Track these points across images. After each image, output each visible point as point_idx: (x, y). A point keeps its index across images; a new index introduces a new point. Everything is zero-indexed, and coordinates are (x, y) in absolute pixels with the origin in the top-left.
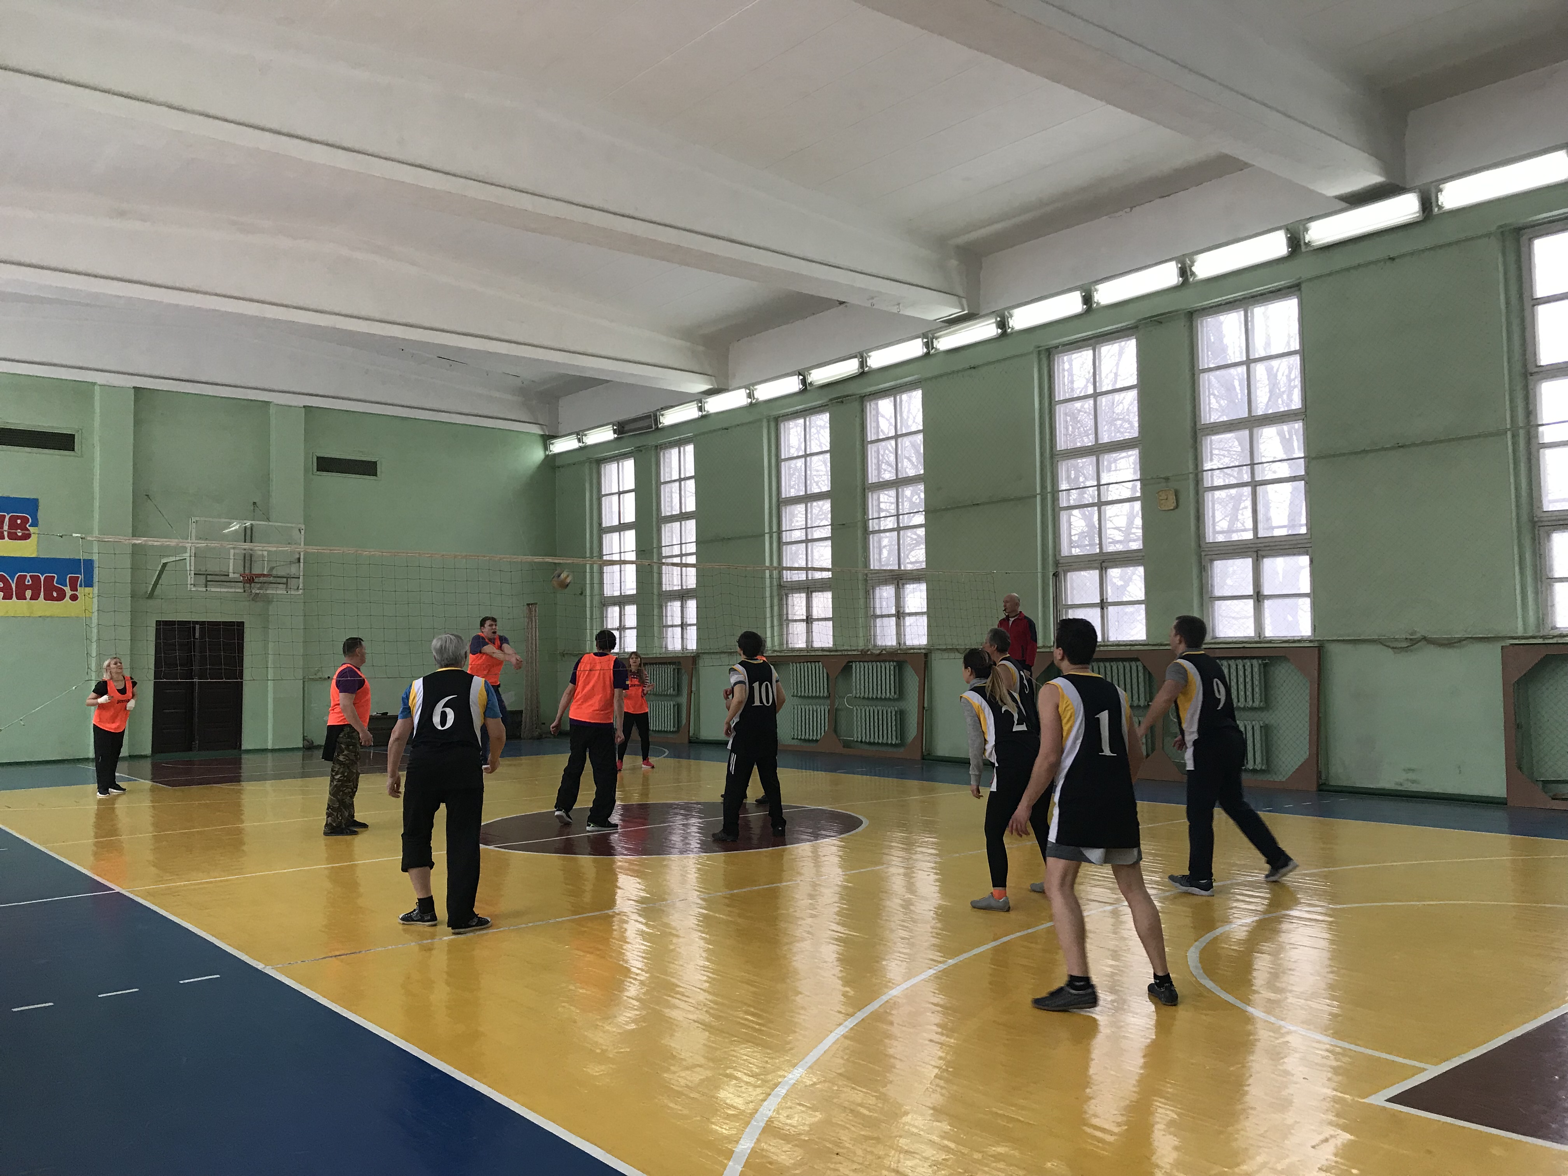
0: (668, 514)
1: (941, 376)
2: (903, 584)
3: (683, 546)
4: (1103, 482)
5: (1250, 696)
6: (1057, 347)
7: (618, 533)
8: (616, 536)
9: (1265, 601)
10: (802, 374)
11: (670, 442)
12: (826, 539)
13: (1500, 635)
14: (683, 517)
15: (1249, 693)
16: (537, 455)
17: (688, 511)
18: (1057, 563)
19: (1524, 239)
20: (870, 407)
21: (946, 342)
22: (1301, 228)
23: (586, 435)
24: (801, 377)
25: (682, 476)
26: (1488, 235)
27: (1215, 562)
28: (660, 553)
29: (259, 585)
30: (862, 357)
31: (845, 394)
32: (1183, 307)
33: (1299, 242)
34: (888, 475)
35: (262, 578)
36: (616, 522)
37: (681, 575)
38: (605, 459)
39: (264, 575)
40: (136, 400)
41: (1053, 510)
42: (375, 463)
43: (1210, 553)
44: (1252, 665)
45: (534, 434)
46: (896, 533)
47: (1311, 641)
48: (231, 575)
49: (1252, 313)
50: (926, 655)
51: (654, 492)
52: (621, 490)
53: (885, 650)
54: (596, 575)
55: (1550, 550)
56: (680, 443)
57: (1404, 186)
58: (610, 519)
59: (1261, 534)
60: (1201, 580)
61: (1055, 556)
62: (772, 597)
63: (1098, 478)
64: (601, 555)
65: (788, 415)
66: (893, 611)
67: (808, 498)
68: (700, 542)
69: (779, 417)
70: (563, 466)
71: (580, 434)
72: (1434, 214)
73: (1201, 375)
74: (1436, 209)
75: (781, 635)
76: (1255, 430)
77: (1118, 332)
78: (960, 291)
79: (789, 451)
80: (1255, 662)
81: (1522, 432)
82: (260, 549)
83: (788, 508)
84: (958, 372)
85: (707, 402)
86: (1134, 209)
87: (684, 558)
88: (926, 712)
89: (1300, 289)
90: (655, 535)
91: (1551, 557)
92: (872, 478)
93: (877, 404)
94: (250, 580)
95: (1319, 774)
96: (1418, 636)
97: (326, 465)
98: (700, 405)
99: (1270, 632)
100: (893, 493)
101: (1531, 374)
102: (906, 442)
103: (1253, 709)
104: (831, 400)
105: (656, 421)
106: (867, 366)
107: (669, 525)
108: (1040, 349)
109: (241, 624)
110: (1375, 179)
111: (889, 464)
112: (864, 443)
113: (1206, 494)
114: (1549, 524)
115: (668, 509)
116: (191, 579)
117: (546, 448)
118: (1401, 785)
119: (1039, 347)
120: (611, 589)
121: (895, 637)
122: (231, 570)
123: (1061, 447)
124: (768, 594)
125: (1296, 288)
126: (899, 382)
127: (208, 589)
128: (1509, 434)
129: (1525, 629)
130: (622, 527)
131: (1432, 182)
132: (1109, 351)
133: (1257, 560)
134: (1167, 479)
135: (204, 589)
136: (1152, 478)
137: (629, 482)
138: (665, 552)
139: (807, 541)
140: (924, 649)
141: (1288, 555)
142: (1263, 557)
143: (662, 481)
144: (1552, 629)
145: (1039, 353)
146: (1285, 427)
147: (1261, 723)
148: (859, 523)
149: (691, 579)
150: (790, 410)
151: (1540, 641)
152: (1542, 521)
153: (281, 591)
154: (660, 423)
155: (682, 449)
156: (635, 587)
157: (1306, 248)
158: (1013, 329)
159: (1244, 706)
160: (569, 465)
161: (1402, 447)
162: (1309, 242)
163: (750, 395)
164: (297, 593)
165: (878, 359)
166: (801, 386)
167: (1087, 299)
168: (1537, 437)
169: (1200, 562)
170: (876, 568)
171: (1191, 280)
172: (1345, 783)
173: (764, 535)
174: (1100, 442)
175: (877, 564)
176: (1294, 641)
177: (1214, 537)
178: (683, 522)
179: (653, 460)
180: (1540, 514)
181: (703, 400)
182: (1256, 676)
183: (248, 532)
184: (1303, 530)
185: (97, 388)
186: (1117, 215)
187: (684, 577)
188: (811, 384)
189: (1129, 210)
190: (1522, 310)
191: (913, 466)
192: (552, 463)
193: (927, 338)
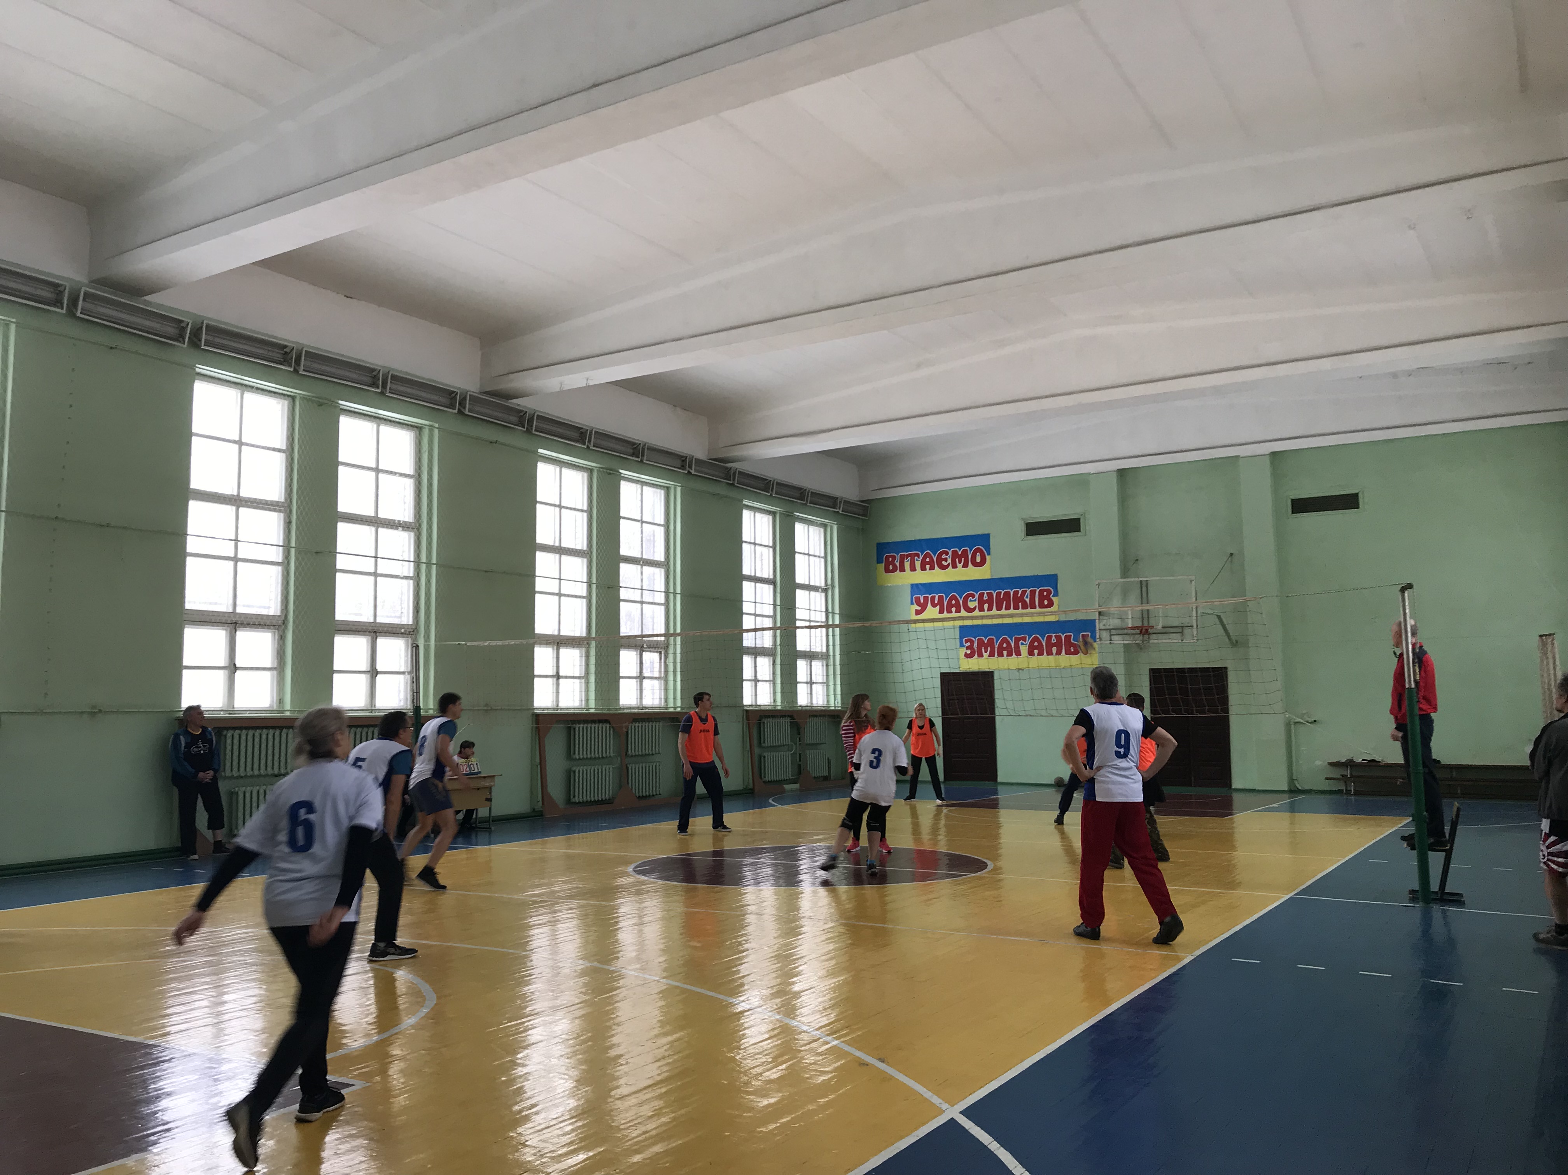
42: (1356, 495)
97: (1301, 506)
183: (1144, 589)
185: (1091, 476)
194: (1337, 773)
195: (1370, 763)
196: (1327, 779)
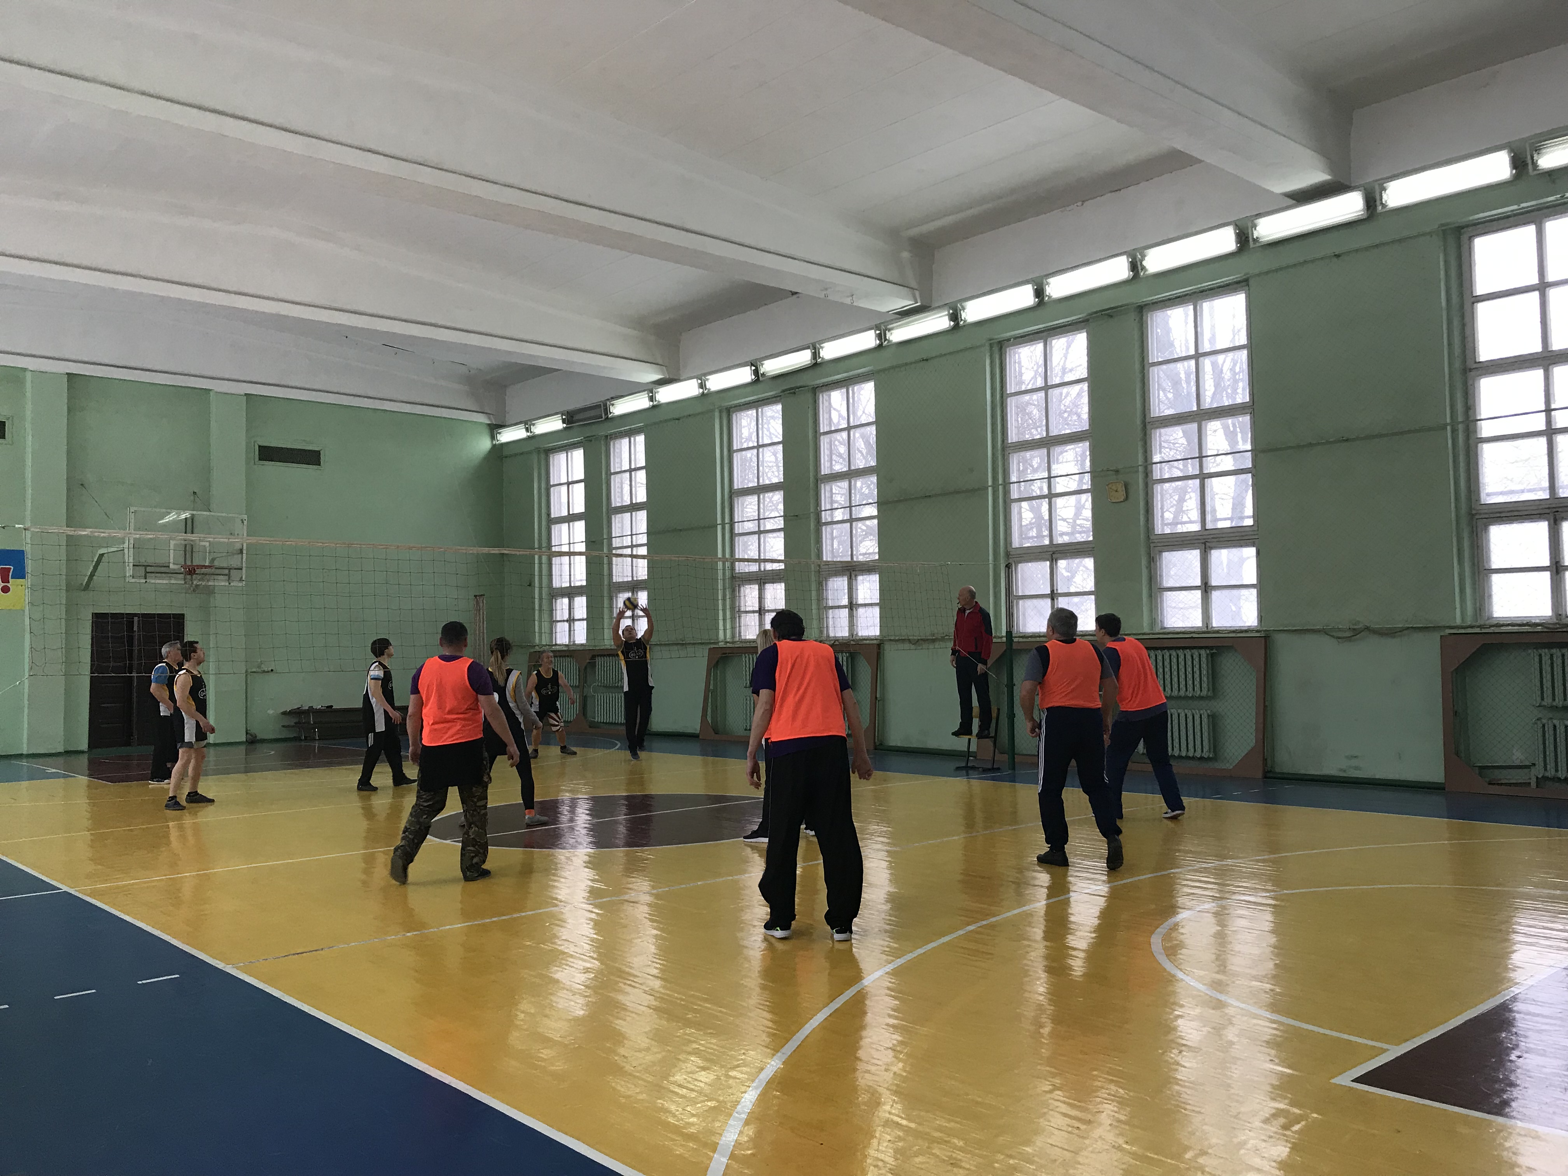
0: (619, 505)
1: (893, 368)
2: (856, 576)
3: (634, 537)
4: (1053, 474)
5: (1198, 686)
6: (1009, 340)
7: (567, 524)
8: (565, 526)
9: (1213, 592)
10: (755, 365)
11: (621, 432)
12: (779, 530)
13: (1439, 625)
14: (634, 507)
15: (1197, 683)
16: (484, 444)
17: (638, 501)
18: (1008, 554)
19: (1464, 238)
20: (822, 398)
21: (898, 335)
22: (1250, 225)
23: (534, 425)
24: (753, 368)
25: (633, 467)
26: (1430, 234)
27: (1164, 553)
28: (610, 544)
29: (199, 577)
30: (815, 348)
31: (798, 385)
32: (1134, 301)
33: (1247, 237)
34: (840, 467)
35: (204, 570)
36: (566, 514)
37: (632, 566)
38: (552, 449)
39: (206, 567)
40: (70, 388)
41: (1005, 502)
42: (319, 451)
43: (1159, 545)
44: (1200, 655)
45: (481, 423)
46: (848, 524)
47: (1257, 631)
48: (172, 566)
49: (1201, 307)
50: (879, 646)
51: (604, 481)
52: (570, 480)
53: (838, 640)
54: (545, 567)
55: (1488, 541)
56: (630, 434)
57: (1348, 184)
58: (559, 509)
59: (1209, 526)
60: (1150, 572)
61: (1006, 547)
62: (724, 589)
63: (1049, 470)
64: (549, 546)
65: (740, 406)
66: (845, 602)
67: (760, 490)
68: (651, 532)
69: (731, 408)
70: (511, 456)
71: (528, 424)
72: (1378, 211)
73: (1151, 369)
74: (1380, 207)
75: (733, 628)
76: (1203, 422)
77: (1070, 325)
78: (913, 284)
79: (742, 443)
80: (1203, 652)
81: (1461, 427)
82: (202, 540)
83: (741, 499)
84: (911, 363)
85: (658, 392)
86: (1086, 203)
87: (634, 549)
88: (878, 703)
89: (1248, 285)
90: (605, 526)
91: (1489, 549)
92: (825, 470)
93: (829, 396)
94: (191, 571)
95: (1265, 760)
96: (1361, 626)
97: (268, 454)
98: (651, 394)
99: (1218, 622)
100: (845, 484)
101: (1471, 370)
102: (856, 434)
103: (1201, 698)
104: (783, 391)
105: (606, 411)
106: (820, 357)
107: (620, 515)
108: (992, 342)
109: (181, 617)
110: (1319, 176)
111: (840, 456)
112: (817, 434)
113: (1155, 486)
114: (1487, 516)
115: (618, 500)
116: (129, 571)
117: (493, 437)
118: (1345, 771)
119: (991, 340)
120: (560, 580)
121: (847, 629)
122: (172, 561)
123: (1012, 439)
124: (720, 587)
125: (1243, 284)
126: (851, 373)
127: (148, 581)
128: (1449, 428)
129: (1463, 619)
130: (571, 518)
131: (1377, 181)
132: (1059, 344)
133: (1205, 551)
134: (1117, 471)
135: (144, 581)
136: (1103, 470)
137: (579, 472)
138: (616, 543)
139: (760, 532)
140: (876, 639)
141: (1235, 546)
142: (1211, 548)
143: (612, 471)
144: (1488, 619)
145: (991, 346)
146: (1230, 421)
147: (1209, 712)
148: (812, 515)
149: (642, 570)
150: (743, 400)
151: (1477, 630)
152: (1480, 514)
153: (221, 582)
154: (611, 413)
155: (632, 439)
156: (585, 578)
157: (1254, 244)
158: (965, 321)
159: (1192, 696)
160: (516, 455)
161: (1347, 440)
162: (1257, 238)
163: (702, 386)
164: (240, 584)
165: (831, 350)
166: (753, 377)
167: (1039, 293)
168: (1475, 432)
169: (1149, 554)
170: (829, 559)
171: (1142, 274)
172: (1292, 771)
173: (716, 526)
174: (1051, 434)
175: (829, 555)
176: (1242, 631)
177: (1163, 529)
178: (634, 513)
179: (603, 448)
180: (1480, 507)
181: (654, 390)
182: (1204, 666)
183: (189, 523)
184: (1249, 522)
185: (29, 375)
186: (1068, 209)
187: (634, 568)
188: (763, 375)
189: (1079, 204)
190: (1462, 306)
191: (865, 458)
192: (499, 452)
193: (880, 330)
194: (292, 721)
195: (329, 709)
196: (283, 726)
